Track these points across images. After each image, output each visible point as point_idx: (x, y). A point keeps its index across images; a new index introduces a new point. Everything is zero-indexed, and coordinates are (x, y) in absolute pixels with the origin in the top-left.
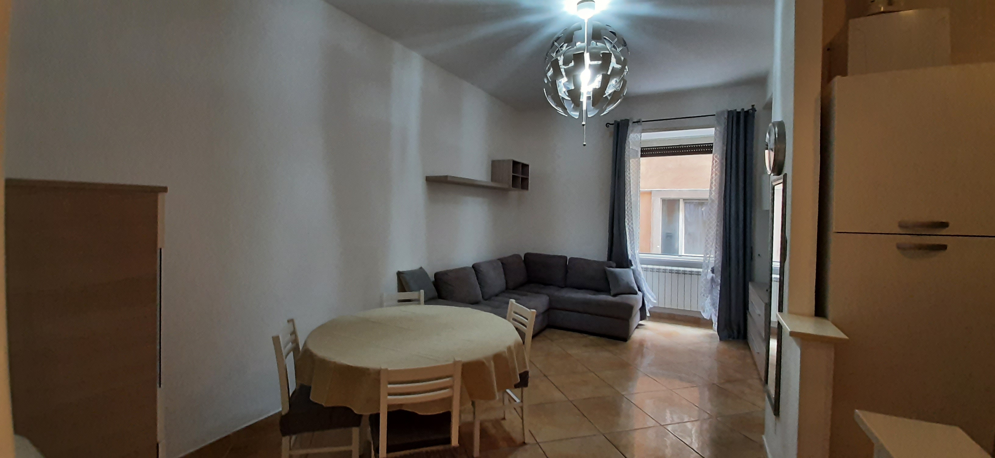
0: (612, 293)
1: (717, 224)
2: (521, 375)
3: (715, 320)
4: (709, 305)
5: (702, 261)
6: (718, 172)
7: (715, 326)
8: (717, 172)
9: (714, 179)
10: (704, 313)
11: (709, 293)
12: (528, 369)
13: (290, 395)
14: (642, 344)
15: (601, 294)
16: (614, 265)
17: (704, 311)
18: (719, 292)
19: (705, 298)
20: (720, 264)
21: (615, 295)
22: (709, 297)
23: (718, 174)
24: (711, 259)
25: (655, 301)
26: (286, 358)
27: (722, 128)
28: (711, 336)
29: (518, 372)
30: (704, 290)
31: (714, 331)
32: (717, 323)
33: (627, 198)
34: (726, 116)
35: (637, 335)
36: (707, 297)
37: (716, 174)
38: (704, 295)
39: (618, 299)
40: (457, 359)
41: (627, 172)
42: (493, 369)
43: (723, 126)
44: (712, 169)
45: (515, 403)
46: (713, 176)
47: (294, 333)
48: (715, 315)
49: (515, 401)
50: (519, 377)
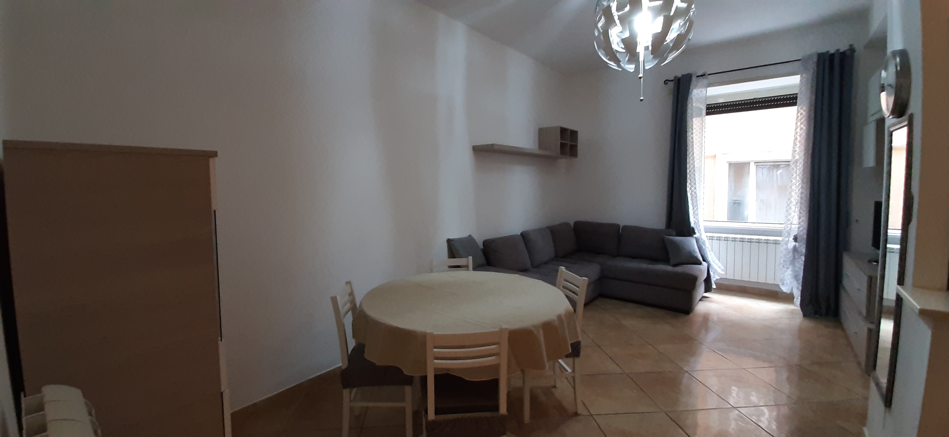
0: (672, 261)
1: (802, 186)
2: (572, 345)
3: (797, 294)
4: (789, 277)
5: (783, 228)
6: (804, 126)
7: (798, 300)
8: (802, 126)
9: (799, 134)
10: (783, 286)
11: (790, 264)
12: (580, 339)
13: (349, 352)
14: (706, 318)
15: (658, 264)
16: (674, 233)
17: (783, 284)
18: (803, 263)
19: (784, 269)
20: (805, 231)
21: (675, 265)
22: (790, 269)
23: (804, 128)
24: (793, 226)
25: (723, 273)
26: (344, 317)
27: (810, 74)
28: (792, 312)
29: (570, 343)
30: (784, 261)
31: (796, 307)
32: (799, 298)
33: (689, 160)
34: (815, 60)
35: (701, 307)
36: (788, 268)
37: (801, 129)
38: (783, 267)
39: (679, 269)
40: (505, 326)
41: (690, 132)
42: (542, 338)
43: (812, 71)
44: (796, 124)
45: (567, 372)
46: (797, 131)
47: (351, 294)
48: (798, 288)
49: (567, 371)
50: (570, 347)
